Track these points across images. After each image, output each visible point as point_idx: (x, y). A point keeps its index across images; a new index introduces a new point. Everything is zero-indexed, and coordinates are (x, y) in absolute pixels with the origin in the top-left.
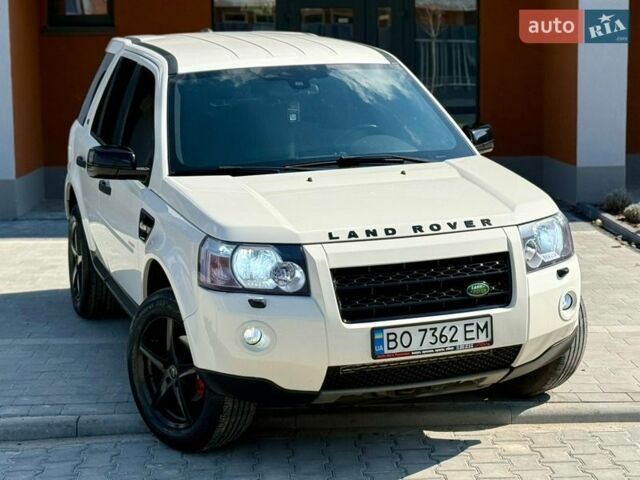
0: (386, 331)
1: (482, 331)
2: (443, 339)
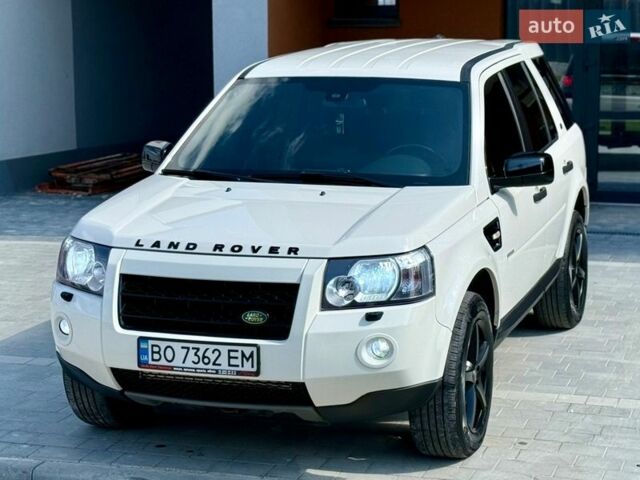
0: (151, 342)
1: (248, 360)
2: (206, 360)
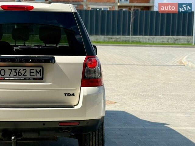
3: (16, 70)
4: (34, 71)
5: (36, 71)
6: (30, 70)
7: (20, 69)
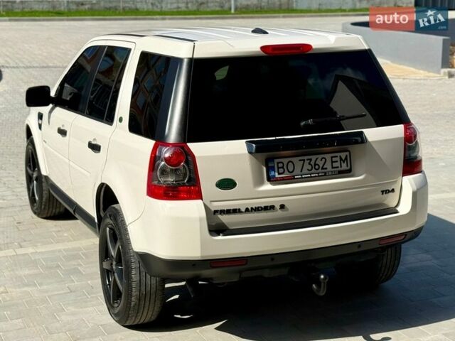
3: (311, 160)
4: (338, 159)
5: (341, 159)
6: (332, 157)
7: (317, 159)
